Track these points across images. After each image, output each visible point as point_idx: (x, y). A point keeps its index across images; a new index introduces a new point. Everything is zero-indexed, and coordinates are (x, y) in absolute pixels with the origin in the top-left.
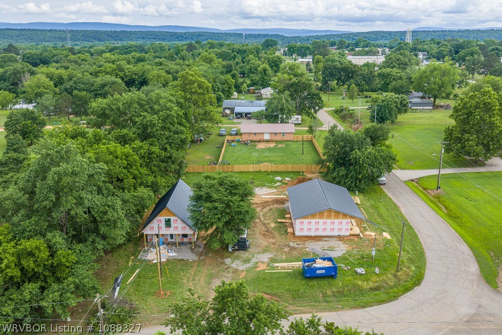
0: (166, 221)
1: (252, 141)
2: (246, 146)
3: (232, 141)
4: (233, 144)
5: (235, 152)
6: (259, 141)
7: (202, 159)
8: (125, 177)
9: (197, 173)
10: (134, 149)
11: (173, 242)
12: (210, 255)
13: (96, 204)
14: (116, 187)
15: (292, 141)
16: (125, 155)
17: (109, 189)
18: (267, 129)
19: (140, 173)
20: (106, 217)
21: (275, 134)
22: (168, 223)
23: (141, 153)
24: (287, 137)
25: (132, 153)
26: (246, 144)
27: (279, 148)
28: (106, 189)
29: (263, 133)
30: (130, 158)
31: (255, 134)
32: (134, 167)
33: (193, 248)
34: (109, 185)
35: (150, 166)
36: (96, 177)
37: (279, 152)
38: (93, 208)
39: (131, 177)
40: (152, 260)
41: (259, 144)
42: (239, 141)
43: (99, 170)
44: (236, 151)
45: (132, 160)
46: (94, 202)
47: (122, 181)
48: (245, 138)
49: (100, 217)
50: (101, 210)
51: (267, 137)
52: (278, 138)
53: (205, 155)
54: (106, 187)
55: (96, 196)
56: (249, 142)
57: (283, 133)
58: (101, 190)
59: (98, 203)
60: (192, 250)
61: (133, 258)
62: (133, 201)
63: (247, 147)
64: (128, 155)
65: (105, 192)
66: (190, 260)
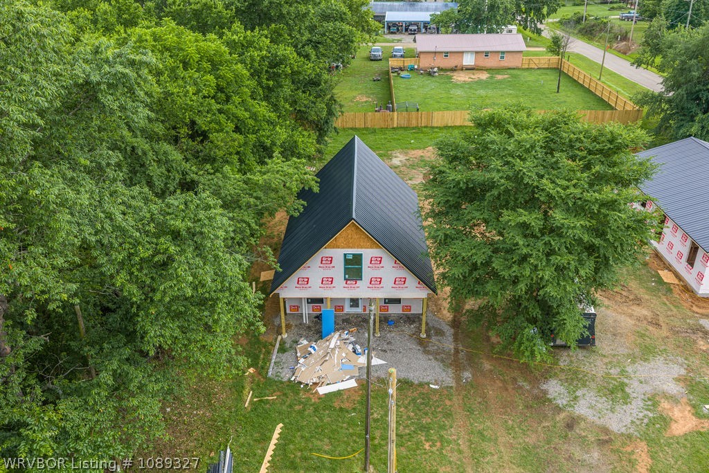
0: (347, 261)
1: (440, 69)
2: (430, 78)
3: (401, 69)
4: (403, 74)
5: (413, 89)
6: (454, 70)
7: (352, 102)
8: (213, 125)
9: (351, 129)
10: (232, 45)
11: (358, 316)
12: (487, 366)
13: (118, 228)
14: (189, 156)
15: (518, 69)
16: (210, 60)
17: (167, 161)
18: (469, 45)
19: (254, 116)
20: (166, 289)
21: (487, 54)
22: (353, 268)
23: (253, 60)
24: (509, 62)
25: (228, 57)
26: (430, 74)
27: (500, 82)
28: (159, 161)
29: (463, 52)
30: (223, 71)
31: (446, 54)
32: (236, 99)
33: (423, 335)
34: (166, 147)
35: (273, 100)
36: (108, 100)
37: (504, 88)
38: (106, 248)
39: (231, 126)
40: (315, 384)
41: (455, 74)
42: (412, 69)
43: (120, 68)
44: (416, 87)
45: (230, 75)
46: (110, 217)
47: (204, 136)
48: (425, 62)
49: (142, 286)
50: (144, 253)
51: (468, 60)
52: (492, 62)
53: (354, 94)
54: (157, 153)
55: (120, 187)
56: (436, 70)
57: (503, 52)
58: (143, 165)
59: (129, 223)
60: (421, 342)
61: (252, 376)
62: (252, 200)
63: (434, 79)
64: (216, 59)
65: (155, 171)
66: (431, 386)
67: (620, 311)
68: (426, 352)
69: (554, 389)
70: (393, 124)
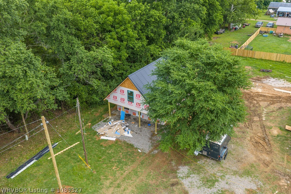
1: (285, 35)
3: (266, 32)
4: (265, 35)
5: (264, 42)
22: (131, 97)
26: (279, 36)
33: (156, 133)
40: (102, 135)
42: (271, 33)
48: (279, 30)
56: (282, 34)
60: (153, 135)
61: (88, 126)
63: (279, 38)
66: (139, 150)
67: (255, 153)
68: (151, 139)
69: (183, 170)
70: (235, 54)
